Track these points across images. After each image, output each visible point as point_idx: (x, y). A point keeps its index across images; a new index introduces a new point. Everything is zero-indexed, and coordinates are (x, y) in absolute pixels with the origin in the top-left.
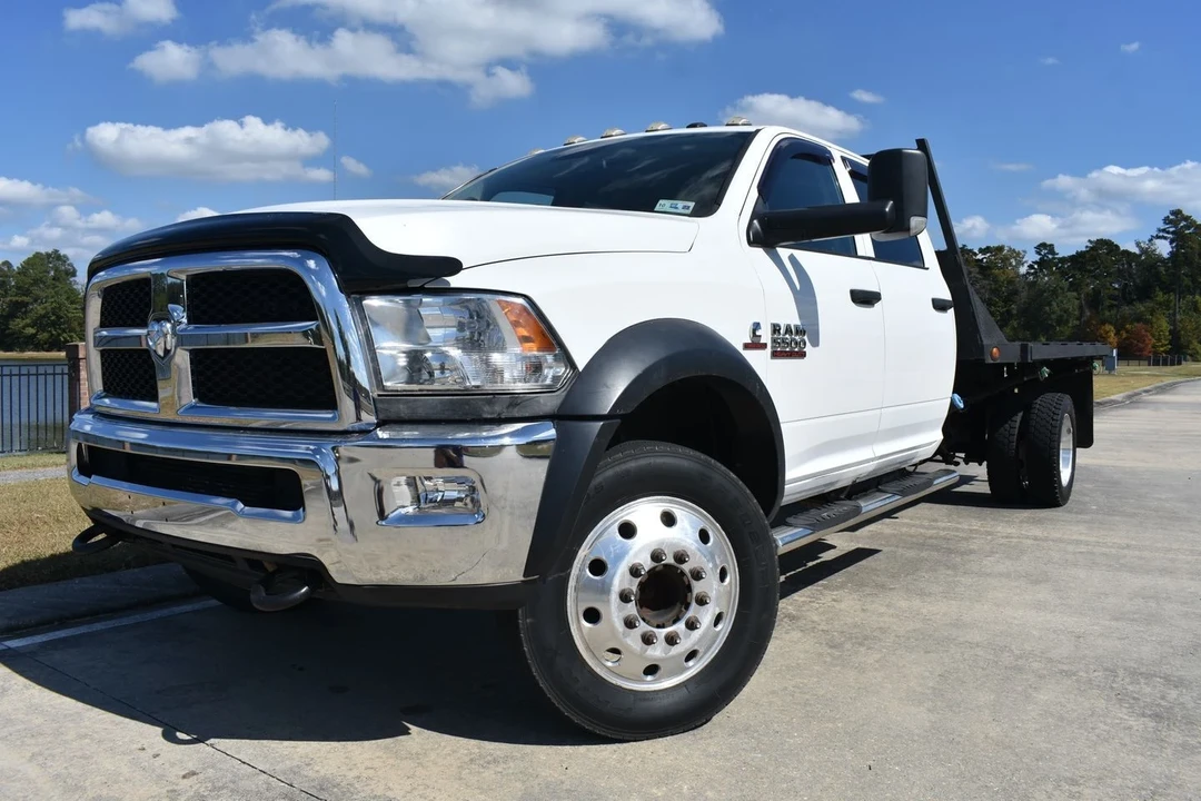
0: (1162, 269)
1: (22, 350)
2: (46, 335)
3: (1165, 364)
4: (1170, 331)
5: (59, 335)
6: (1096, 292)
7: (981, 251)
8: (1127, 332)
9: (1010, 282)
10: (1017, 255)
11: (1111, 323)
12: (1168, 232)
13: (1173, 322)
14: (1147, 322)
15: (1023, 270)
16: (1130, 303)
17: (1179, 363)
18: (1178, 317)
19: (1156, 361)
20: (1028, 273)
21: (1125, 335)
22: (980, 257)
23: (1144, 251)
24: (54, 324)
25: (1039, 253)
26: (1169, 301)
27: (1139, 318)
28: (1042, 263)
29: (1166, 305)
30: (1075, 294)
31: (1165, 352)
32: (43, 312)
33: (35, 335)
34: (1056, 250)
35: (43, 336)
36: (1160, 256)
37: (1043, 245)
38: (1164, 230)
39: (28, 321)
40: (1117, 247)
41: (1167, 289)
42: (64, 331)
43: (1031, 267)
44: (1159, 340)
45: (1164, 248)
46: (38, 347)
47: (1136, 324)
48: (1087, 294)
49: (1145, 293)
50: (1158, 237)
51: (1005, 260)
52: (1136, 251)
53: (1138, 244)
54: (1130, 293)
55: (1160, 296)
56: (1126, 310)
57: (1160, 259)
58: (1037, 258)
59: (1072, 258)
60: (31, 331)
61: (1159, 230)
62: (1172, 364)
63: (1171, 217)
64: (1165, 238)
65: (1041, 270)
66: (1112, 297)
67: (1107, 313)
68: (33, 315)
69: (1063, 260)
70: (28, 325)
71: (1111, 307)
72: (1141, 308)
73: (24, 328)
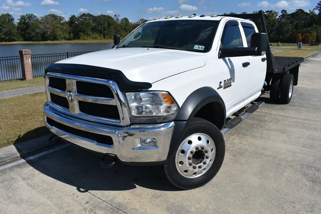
0: (316, 18)
1: (1, 42)
2: (7, 37)
3: (314, 45)
4: (316, 36)
5: (11, 37)
6: (297, 24)
7: (266, 12)
8: (305, 36)
9: (274, 21)
10: (276, 13)
11: (300, 33)
12: (319, 8)
13: (317, 33)
14: (310, 33)
15: (277, 17)
16: (306, 27)
17: (318, 45)
18: (319, 32)
19: (312, 45)
20: (279, 18)
21: (304, 36)
22: (265, 13)
23: (311, 13)
24: (10, 34)
25: (282, 13)
26: (317, 27)
27: (308, 32)
28: (282, 16)
29: (316, 28)
30: (291, 24)
31: (315, 42)
32: (6, 31)
33: (5, 37)
34: (287, 12)
35: (7, 38)
36: (316, 14)
37: (283, 11)
38: (317, 7)
39: (2, 34)
40: (304, 11)
41: (316, 24)
43: (279, 17)
44: (313, 38)
45: (317, 12)
46: (6, 41)
47: (307, 33)
48: (295, 25)
49: (310, 25)
50: (316, 9)
51: (273, 14)
52: (309, 13)
53: (310, 11)
54: (306, 25)
55: (315, 26)
56: (305, 29)
57: (315, 15)
58: (281, 14)
59: (291, 14)
60: (3, 36)
61: (316, 7)
62: (316, 45)
63: (320, 3)
64: (318, 9)
65: (282, 18)
66: (301, 26)
67: (300, 30)
68: (3, 32)
69: (288, 15)
70: (2, 35)
71: (301, 28)
72: (309, 29)
73: (1, 35)
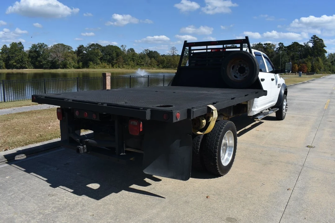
0: (310, 50)
1: (12, 69)
3: (310, 74)
4: (311, 66)
5: (22, 65)
6: (293, 56)
7: (264, 44)
8: (301, 66)
9: (272, 53)
10: (274, 46)
11: (297, 64)
12: (312, 41)
13: (312, 64)
14: (305, 63)
15: (275, 49)
16: (302, 59)
17: (313, 74)
18: (313, 63)
19: (308, 73)
20: (276, 50)
21: (300, 67)
22: (264, 46)
23: (306, 45)
24: (21, 62)
25: (279, 45)
26: (311, 58)
27: (304, 63)
28: (280, 48)
29: (311, 59)
30: (288, 56)
31: (310, 71)
32: (17, 59)
33: (16, 65)
34: (284, 45)
35: (18, 65)
36: (310, 47)
37: (280, 43)
38: (311, 40)
39: (14, 61)
40: (299, 44)
41: (311, 55)
42: (24, 64)
43: (277, 49)
44: (308, 68)
45: (311, 45)
46: (17, 68)
47: (303, 64)
48: (291, 57)
49: (305, 56)
50: (309, 42)
51: (271, 47)
52: (304, 45)
53: (304, 43)
54: (302, 56)
55: (309, 57)
56: (300, 60)
57: (309, 47)
58: (279, 47)
59: (288, 47)
61: (310, 40)
62: (312, 74)
63: (313, 37)
64: (311, 42)
65: (280, 50)
66: (298, 57)
67: (296, 61)
69: (285, 47)
71: (297, 60)
72: (304, 60)
73: (13, 63)
